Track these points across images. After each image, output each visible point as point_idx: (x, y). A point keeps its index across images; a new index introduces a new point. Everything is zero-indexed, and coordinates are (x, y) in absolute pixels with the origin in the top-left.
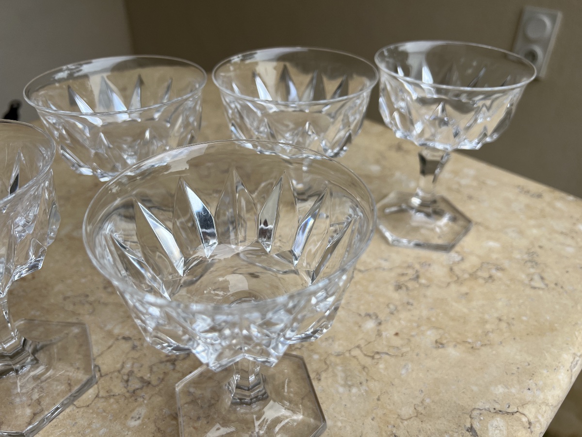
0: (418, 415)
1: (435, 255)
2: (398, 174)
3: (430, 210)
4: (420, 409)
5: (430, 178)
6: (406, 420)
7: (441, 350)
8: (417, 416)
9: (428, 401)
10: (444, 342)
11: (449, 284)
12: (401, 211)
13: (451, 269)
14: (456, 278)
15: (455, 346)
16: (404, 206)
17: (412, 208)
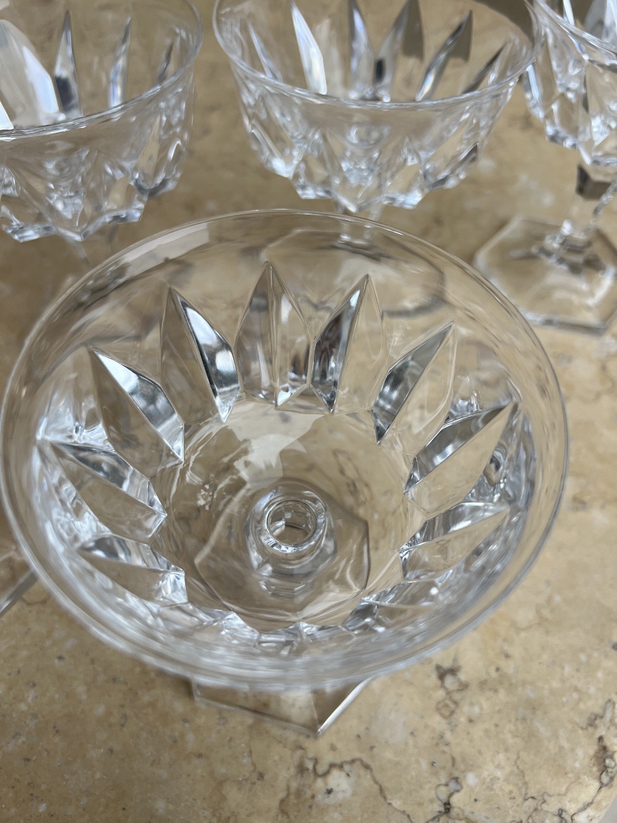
0: (542, 622)
1: (580, 341)
2: (523, 178)
3: (579, 259)
4: (546, 613)
5: (592, 204)
6: (524, 629)
7: (581, 514)
8: (539, 624)
9: (557, 598)
10: (587, 498)
11: (598, 395)
12: (530, 257)
13: (604, 368)
14: (610, 385)
15: (603, 507)
16: (534, 250)
17: (549, 254)
